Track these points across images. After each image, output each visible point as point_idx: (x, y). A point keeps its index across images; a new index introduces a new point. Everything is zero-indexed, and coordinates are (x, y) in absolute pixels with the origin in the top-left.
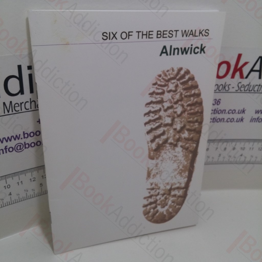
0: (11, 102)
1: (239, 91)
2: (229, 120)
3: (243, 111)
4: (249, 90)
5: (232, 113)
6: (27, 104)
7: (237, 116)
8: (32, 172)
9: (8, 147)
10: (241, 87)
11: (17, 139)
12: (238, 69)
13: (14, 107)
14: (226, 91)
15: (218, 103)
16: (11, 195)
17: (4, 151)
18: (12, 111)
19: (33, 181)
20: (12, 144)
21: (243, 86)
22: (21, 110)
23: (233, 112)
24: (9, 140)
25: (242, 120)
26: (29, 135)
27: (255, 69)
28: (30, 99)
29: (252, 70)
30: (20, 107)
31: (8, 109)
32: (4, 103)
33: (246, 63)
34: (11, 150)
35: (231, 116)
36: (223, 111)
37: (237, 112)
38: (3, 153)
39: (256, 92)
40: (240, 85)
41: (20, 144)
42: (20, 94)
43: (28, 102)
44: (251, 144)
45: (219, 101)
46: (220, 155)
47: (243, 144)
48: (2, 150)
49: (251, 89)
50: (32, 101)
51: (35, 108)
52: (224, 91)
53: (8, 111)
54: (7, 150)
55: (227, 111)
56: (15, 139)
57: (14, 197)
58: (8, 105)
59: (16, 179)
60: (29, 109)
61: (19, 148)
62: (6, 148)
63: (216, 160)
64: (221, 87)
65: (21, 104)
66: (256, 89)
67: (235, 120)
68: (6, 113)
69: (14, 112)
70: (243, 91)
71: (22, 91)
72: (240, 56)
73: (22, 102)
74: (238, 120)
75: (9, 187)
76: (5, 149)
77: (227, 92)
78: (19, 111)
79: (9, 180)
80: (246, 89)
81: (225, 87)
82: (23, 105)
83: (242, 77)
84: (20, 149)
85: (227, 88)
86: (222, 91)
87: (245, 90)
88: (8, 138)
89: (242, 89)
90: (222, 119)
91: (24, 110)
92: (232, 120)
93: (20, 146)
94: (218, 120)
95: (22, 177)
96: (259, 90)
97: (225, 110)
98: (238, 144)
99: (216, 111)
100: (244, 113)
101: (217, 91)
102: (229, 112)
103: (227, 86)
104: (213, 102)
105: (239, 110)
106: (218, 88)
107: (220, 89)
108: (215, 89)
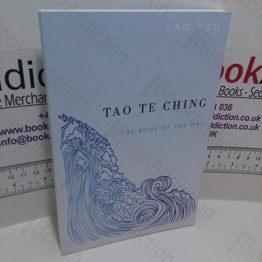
0: (12, 95)
1: (253, 97)
2: (242, 127)
3: (258, 119)
5: (246, 120)
6: (28, 98)
7: (250, 124)
8: (36, 165)
9: (11, 139)
10: (255, 93)
11: (19, 131)
12: (251, 74)
13: (16, 100)
14: (238, 96)
15: (230, 108)
16: (15, 185)
17: (7, 142)
18: (14, 105)
19: (37, 174)
20: (15, 136)
21: (257, 92)
22: (23, 104)
23: (247, 118)
24: (11, 132)
25: (257, 128)
26: (31, 129)
28: (32, 93)
30: (21, 101)
31: (10, 102)
32: (6, 96)
33: (260, 68)
34: (14, 142)
35: (244, 123)
36: (235, 118)
37: (251, 118)
38: (6, 144)
40: (254, 90)
41: (22, 137)
42: (21, 88)
43: (29, 96)
45: (231, 106)
46: (233, 163)
47: (258, 153)
48: (5, 141)
50: (33, 95)
51: (37, 102)
52: (236, 96)
53: (10, 104)
54: (10, 141)
55: (239, 118)
56: (18, 132)
57: (18, 188)
58: (9, 98)
59: (20, 170)
60: (30, 103)
61: (21, 141)
62: (9, 140)
63: (228, 168)
64: (233, 91)
65: (23, 97)
68: (8, 106)
69: (16, 105)
70: (258, 97)
71: (23, 85)
72: (253, 59)
73: (23, 96)
74: (252, 128)
75: (13, 177)
76: (7, 140)
77: (240, 97)
78: (20, 104)
79: (13, 171)
80: (260, 95)
81: (236, 92)
82: (24, 99)
83: (255, 81)
84: (23, 142)
85: (239, 93)
86: (233, 96)
88: (11, 130)
89: (256, 95)
90: (234, 125)
91: (25, 104)
92: (246, 127)
93: (23, 139)
94: (230, 127)
95: (26, 169)
97: (238, 116)
98: (253, 153)
99: (227, 117)
100: (259, 121)
101: (228, 95)
102: (242, 119)
103: (240, 90)
104: (224, 107)
105: (253, 117)
106: (229, 92)
107: (231, 94)
108: (226, 93)
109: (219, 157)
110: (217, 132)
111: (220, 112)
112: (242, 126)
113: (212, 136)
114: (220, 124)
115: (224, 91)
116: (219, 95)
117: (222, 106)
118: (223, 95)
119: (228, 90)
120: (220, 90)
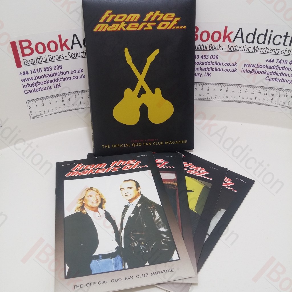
1: (230, 50)
3: (235, 64)
4: (237, 50)
7: (231, 68)
10: (231, 48)
12: (227, 36)
15: (217, 58)
23: (228, 64)
25: (235, 70)
27: (238, 36)
29: (236, 37)
33: (231, 33)
35: (227, 67)
36: (221, 64)
37: (231, 64)
39: (242, 51)
40: (230, 47)
44: (245, 88)
45: (217, 56)
47: (239, 88)
49: (238, 50)
55: (224, 64)
63: (221, 98)
64: (217, 47)
66: (241, 49)
67: (231, 70)
72: (226, 28)
74: (233, 71)
77: (222, 50)
80: (234, 50)
81: (219, 48)
83: (230, 41)
85: (221, 48)
86: (218, 50)
87: (243, 51)
89: (232, 49)
90: (221, 69)
92: (228, 70)
94: (219, 70)
96: (244, 50)
97: (222, 63)
98: (236, 87)
99: (216, 64)
100: (236, 66)
101: (215, 50)
102: (226, 65)
103: (221, 47)
104: (213, 57)
105: (232, 64)
106: (215, 48)
107: (216, 49)
108: (213, 48)
109: (214, 90)
110: (211, 73)
111: (211, 60)
112: (226, 70)
113: (208, 76)
114: (212, 68)
115: (212, 47)
116: (209, 49)
117: (212, 56)
118: (212, 50)
119: (214, 47)
120: (210, 47)
